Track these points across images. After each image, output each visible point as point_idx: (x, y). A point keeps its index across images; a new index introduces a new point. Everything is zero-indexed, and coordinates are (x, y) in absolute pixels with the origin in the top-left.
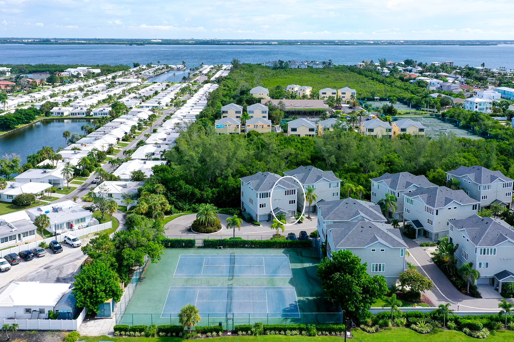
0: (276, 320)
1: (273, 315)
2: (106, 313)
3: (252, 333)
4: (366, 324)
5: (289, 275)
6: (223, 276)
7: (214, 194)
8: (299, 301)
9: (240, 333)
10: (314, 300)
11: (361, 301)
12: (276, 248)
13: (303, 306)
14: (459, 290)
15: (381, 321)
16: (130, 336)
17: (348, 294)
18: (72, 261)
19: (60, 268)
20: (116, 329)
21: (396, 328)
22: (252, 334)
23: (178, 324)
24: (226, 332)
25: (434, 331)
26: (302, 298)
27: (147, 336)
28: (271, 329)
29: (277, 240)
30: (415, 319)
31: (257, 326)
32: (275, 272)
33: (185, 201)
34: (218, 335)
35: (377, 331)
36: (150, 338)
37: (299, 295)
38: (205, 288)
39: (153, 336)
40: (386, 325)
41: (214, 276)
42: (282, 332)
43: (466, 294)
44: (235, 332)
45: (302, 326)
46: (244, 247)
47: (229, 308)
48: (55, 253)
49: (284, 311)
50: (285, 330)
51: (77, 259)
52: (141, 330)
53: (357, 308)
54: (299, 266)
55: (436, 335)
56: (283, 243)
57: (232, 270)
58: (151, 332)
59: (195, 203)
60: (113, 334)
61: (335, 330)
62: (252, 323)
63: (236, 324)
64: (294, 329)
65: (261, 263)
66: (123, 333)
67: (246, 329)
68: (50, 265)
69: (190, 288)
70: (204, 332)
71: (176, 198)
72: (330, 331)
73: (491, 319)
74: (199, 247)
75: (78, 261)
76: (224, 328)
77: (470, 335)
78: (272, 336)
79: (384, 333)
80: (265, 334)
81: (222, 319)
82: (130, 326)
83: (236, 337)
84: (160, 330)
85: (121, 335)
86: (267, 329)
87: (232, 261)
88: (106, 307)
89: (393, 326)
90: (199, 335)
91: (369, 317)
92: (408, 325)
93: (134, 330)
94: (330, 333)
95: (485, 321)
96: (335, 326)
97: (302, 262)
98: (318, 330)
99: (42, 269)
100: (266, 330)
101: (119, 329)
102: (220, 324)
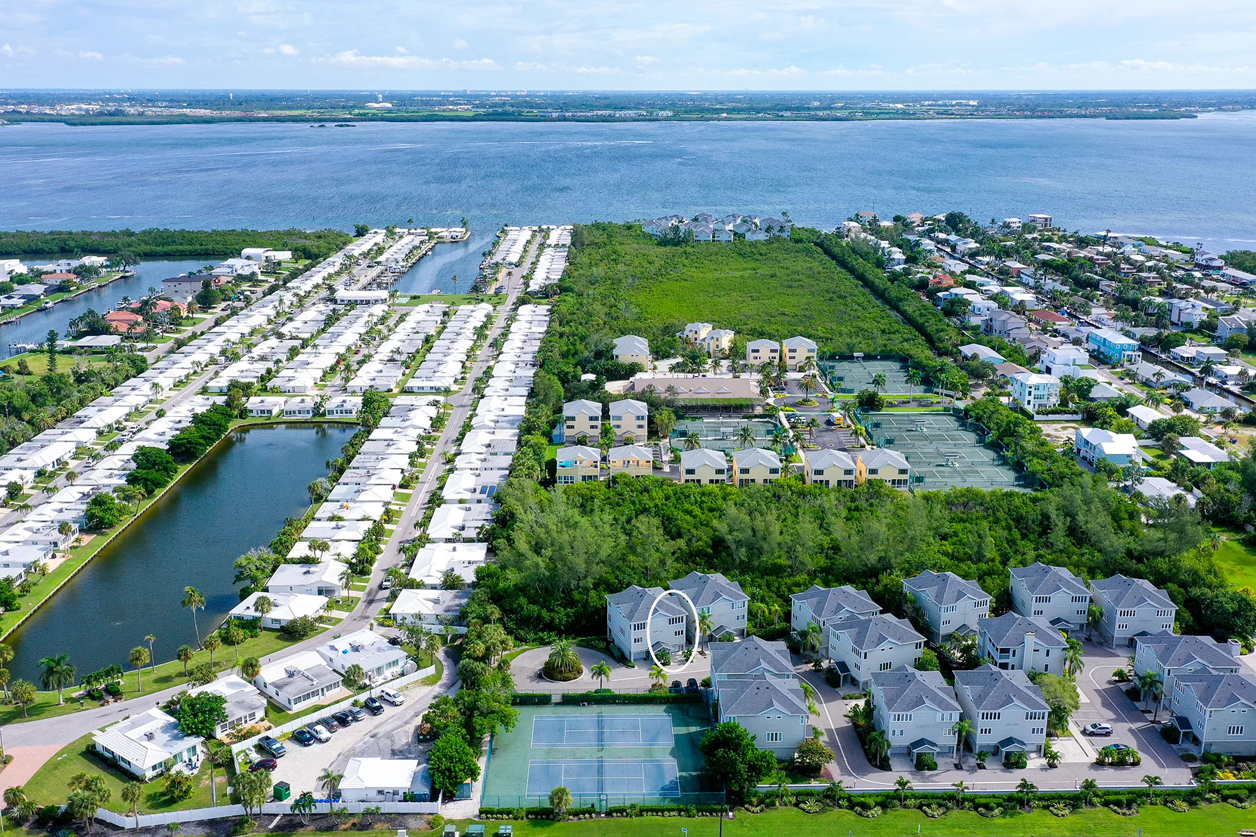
0: (653, 799)
1: (649, 794)
2: (465, 794)
3: (627, 814)
4: (751, 803)
5: (670, 744)
6: (590, 745)
7: (569, 617)
8: (681, 777)
9: (615, 814)
10: (697, 776)
11: (746, 779)
12: (656, 704)
13: (684, 783)
14: (870, 761)
15: (768, 801)
16: (497, 819)
17: (732, 773)
18: (401, 726)
19: (389, 736)
20: (481, 812)
21: (783, 808)
22: (627, 816)
23: (547, 805)
24: (599, 814)
25: (823, 811)
26: (684, 774)
27: (516, 818)
28: (647, 811)
29: (657, 693)
30: (805, 798)
31: (633, 806)
32: (654, 739)
33: (528, 627)
34: (591, 817)
35: (762, 811)
36: (519, 820)
37: (681, 770)
38: (569, 762)
39: (522, 819)
40: (773, 804)
41: (579, 746)
42: (660, 814)
43: (875, 766)
44: (609, 814)
45: (681, 806)
46: (614, 703)
47: (601, 786)
48: (375, 715)
49: (663, 789)
50: (663, 811)
51: (406, 723)
52: (508, 813)
53: (742, 788)
54: (683, 730)
55: (824, 815)
56: (664, 698)
57: (600, 737)
58: (520, 815)
59: (543, 630)
60: (479, 816)
61: (716, 811)
62: (628, 804)
63: (609, 806)
64: (673, 810)
65: (637, 728)
66: (489, 816)
67: (621, 811)
68: (376, 731)
69: (554, 762)
70: (576, 814)
71: (516, 624)
72: (711, 812)
73: (888, 797)
74: (557, 704)
75: (408, 726)
76: (598, 810)
77: (860, 814)
78: (648, 818)
79: (770, 814)
80: (641, 815)
81: (594, 800)
82: (496, 808)
83: (611, 819)
84: (529, 812)
85: (487, 818)
86: (644, 810)
87: (600, 724)
88: (465, 788)
89: (780, 805)
90: (571, 817)
91: (754, 796)
92: (796, 805)
93: (501, 812)
94: (711, 814)
95: (879, 799)
96: (717, 807)
97: (688, 725)
98: (698, 811)
99: (367, 738)
100: (641, 812)
101: (485, 813)
102: (593, 806)
